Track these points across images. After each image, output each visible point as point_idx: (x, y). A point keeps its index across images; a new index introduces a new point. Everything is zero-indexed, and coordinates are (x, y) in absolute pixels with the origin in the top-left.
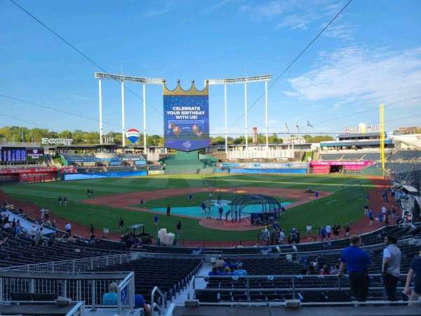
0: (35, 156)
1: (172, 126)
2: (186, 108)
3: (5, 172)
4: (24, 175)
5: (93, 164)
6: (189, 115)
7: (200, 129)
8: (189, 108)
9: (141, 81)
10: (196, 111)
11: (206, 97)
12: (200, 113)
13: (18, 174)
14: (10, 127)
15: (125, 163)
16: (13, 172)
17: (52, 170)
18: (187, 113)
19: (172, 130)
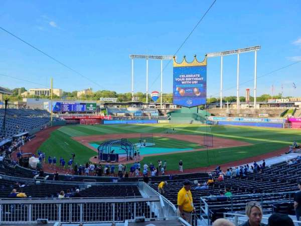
0: (91, 108)
1: (179, 89)
2: (189, 76)
3: (72, 118)
4: (82, 120)
5: (123, 114)
6: (191, 81)
7: (199, 91)
8: (192, 76)
9: (160, 58)
10: (197, 78)
11: (205, 67)
12: (200, 79)
13: (79, 119)
14: (101, 90)
15: (145, 115)
16: (76, 118)
17: (98, 117)
18: (190, 79)
19: (179, 91)
